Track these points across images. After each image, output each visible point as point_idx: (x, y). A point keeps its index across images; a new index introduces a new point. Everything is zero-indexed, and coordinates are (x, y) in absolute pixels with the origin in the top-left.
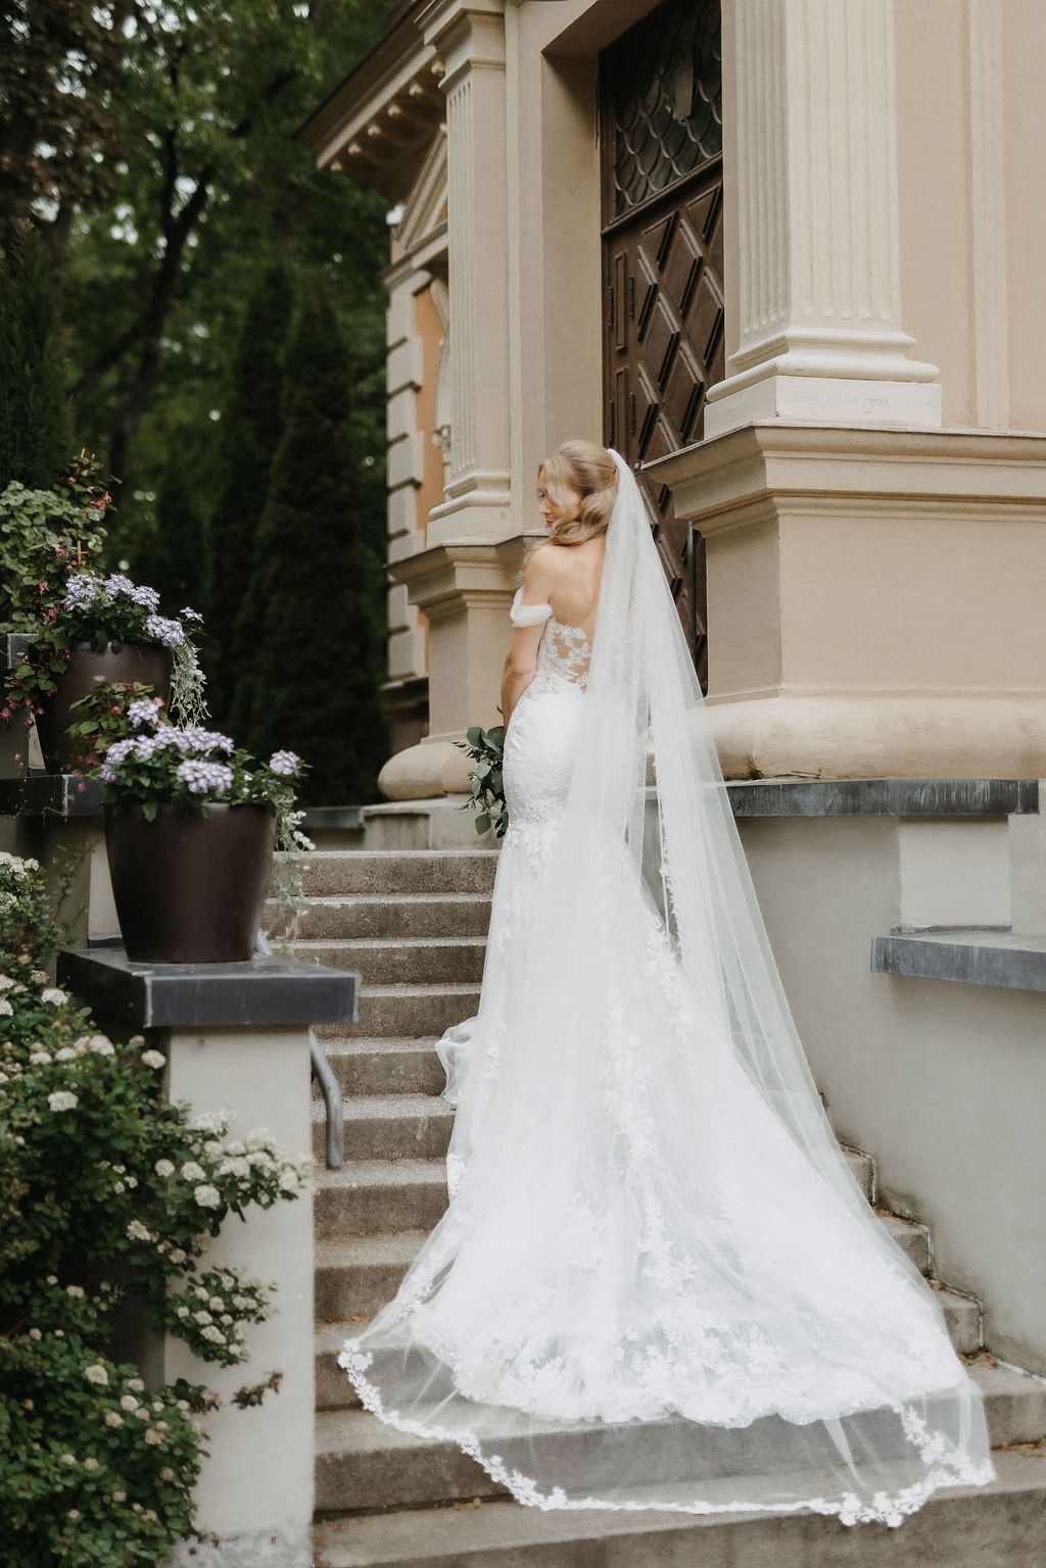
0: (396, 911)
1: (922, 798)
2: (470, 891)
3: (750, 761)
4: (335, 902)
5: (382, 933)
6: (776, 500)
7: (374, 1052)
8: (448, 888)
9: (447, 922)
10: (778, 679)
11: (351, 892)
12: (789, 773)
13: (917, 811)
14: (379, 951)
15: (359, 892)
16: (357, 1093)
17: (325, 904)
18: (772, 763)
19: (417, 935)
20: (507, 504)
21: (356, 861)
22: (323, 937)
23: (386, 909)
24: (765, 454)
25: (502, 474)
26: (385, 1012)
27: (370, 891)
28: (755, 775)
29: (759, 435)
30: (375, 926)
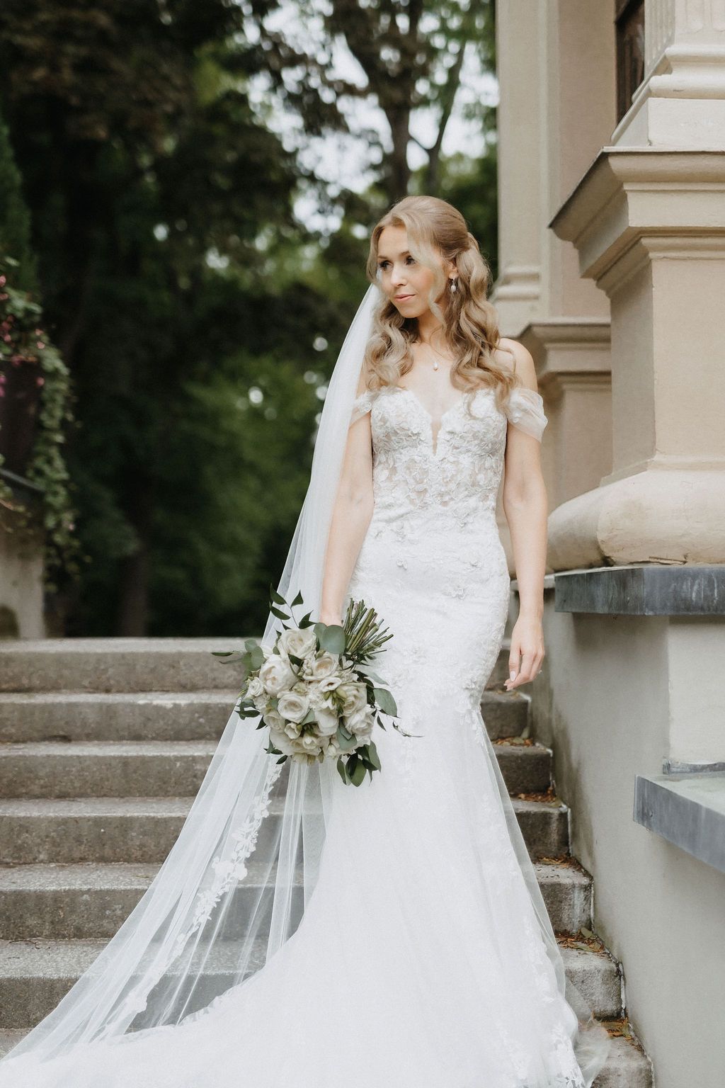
1: (694, 592)
3: (596, 546)
4: (166, 700)
6: (645, 241)
7: (85, 888)
10: (651, 451)
11: (216, 687)
13: (688, 609)
14: (177, 759)
15: (226, 687)
16: (64, 937)
17: (155, 702)
18: (622, 548)
20: (536, 298)
22: (153, 739)
24: (625, 187)
25: (534, 269)
26: (144, 834)
28: (606, 561)
30: (210, 728)
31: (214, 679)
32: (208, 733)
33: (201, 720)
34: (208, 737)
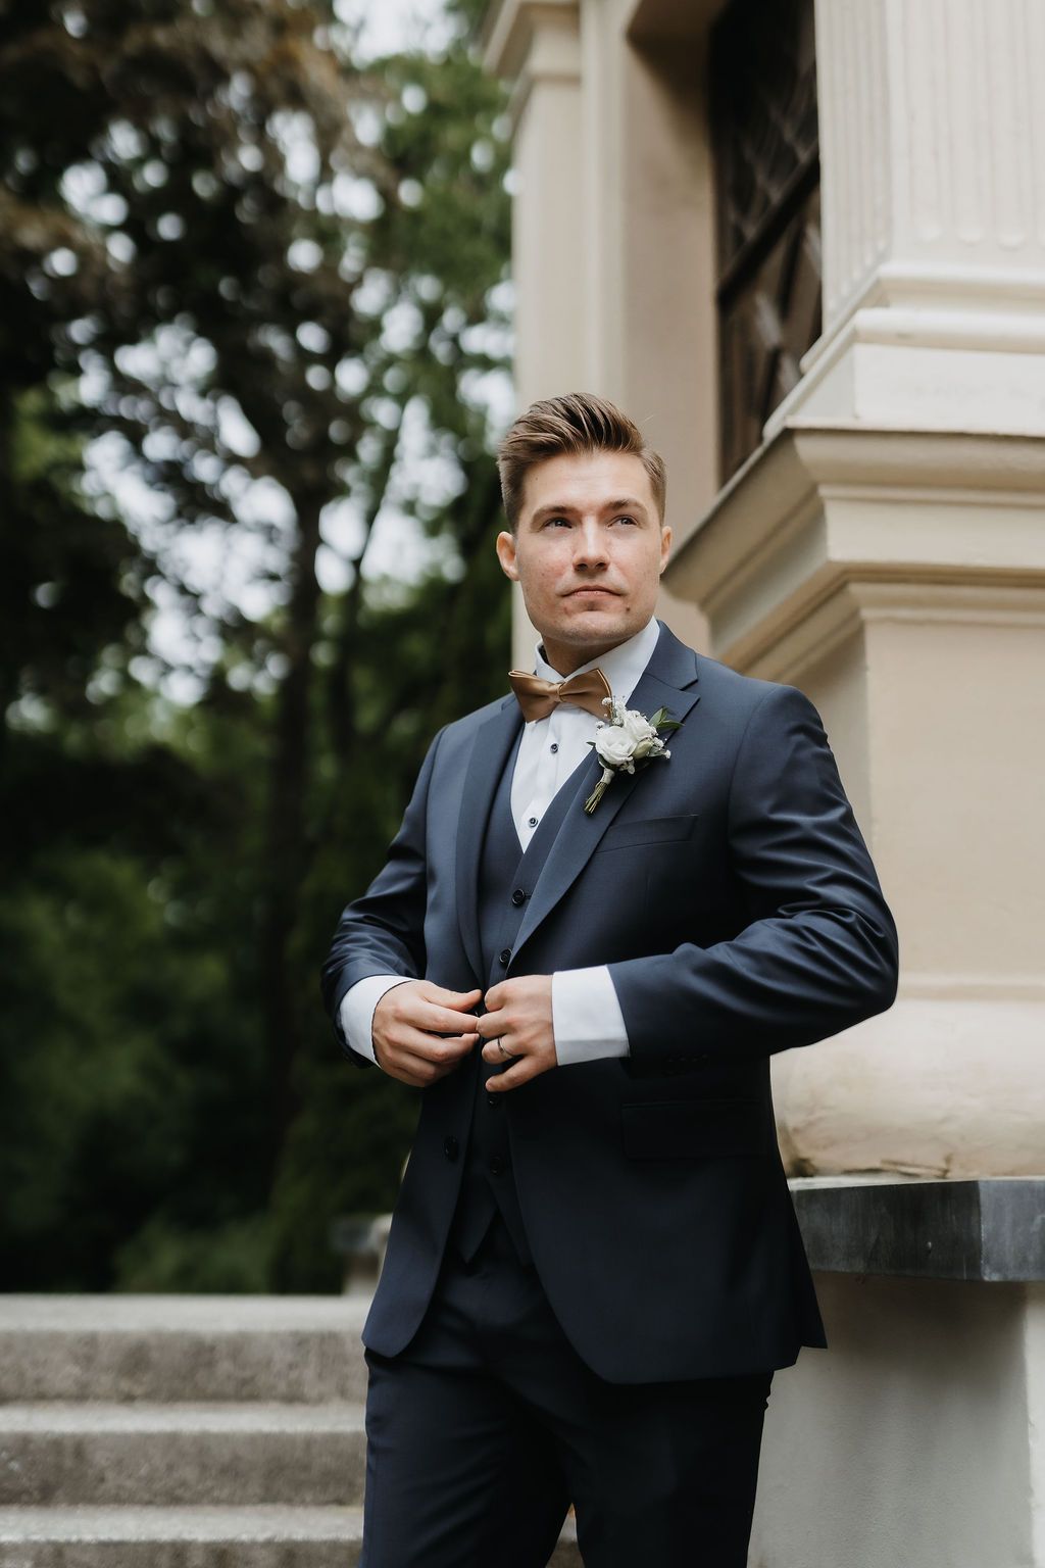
0: (79, 1447)
2: (293, 1397)
5: (44, 1495)
6: (856, 589)
8: (246, 1392)
9: (189, 1473)
12: (877, 1164)
18: (831, 1143)
19: (120, 1499)
21: (54, 1339)
23: (56, 1444)
24: (823, 491)
27: (80, 1396)
28: (800, 1167)
29: (805, 448)
30: (30, 1479)
31: (38, 1381)
32: (26, 1491)
33: (15, 1466)
34: (25, 1498)
